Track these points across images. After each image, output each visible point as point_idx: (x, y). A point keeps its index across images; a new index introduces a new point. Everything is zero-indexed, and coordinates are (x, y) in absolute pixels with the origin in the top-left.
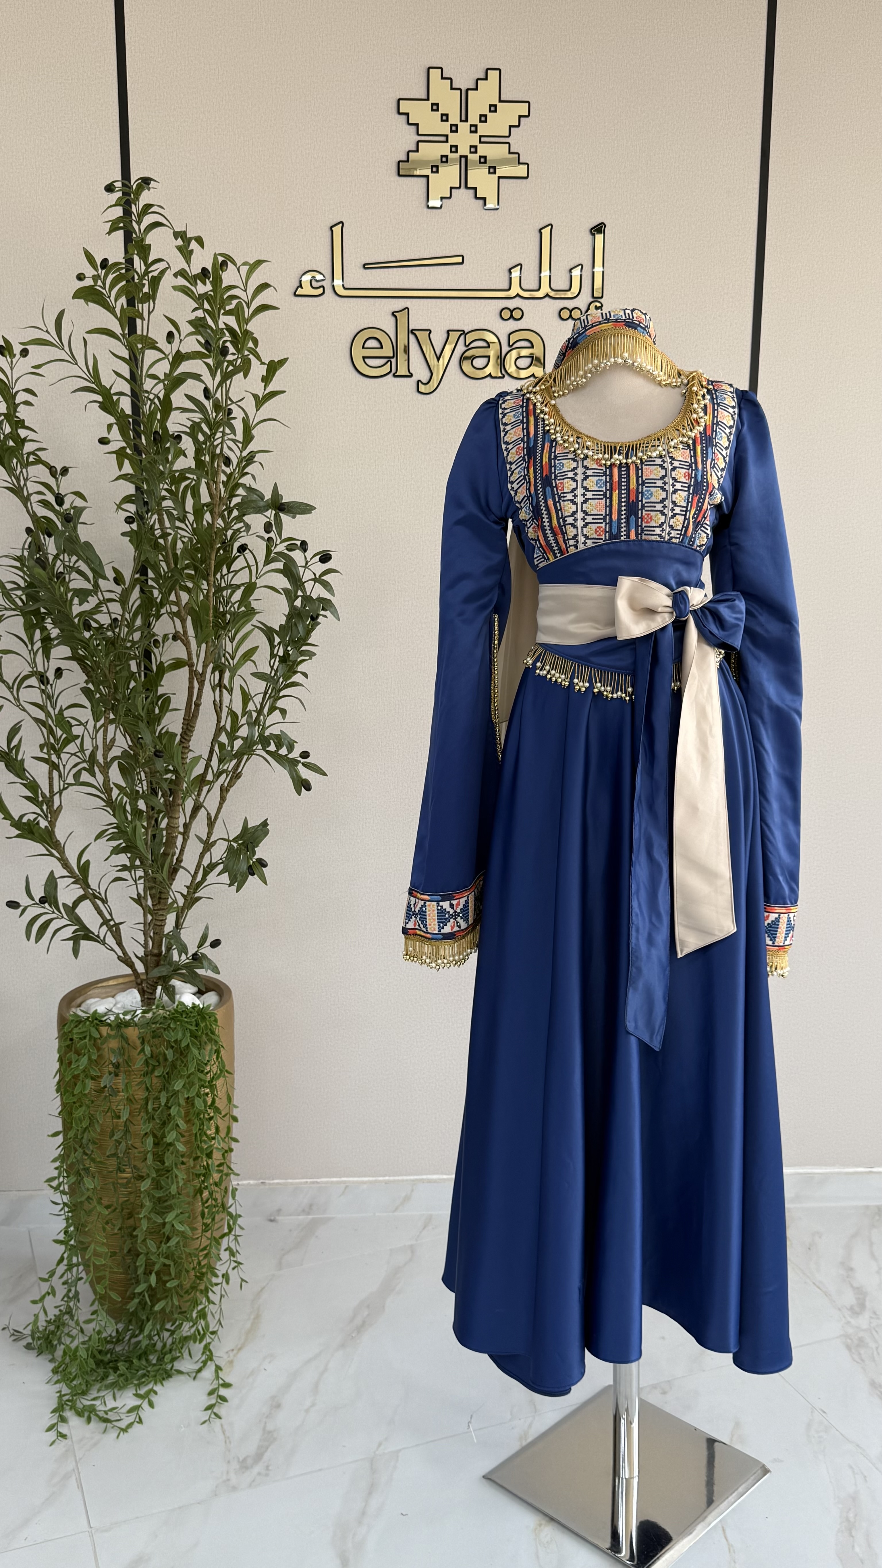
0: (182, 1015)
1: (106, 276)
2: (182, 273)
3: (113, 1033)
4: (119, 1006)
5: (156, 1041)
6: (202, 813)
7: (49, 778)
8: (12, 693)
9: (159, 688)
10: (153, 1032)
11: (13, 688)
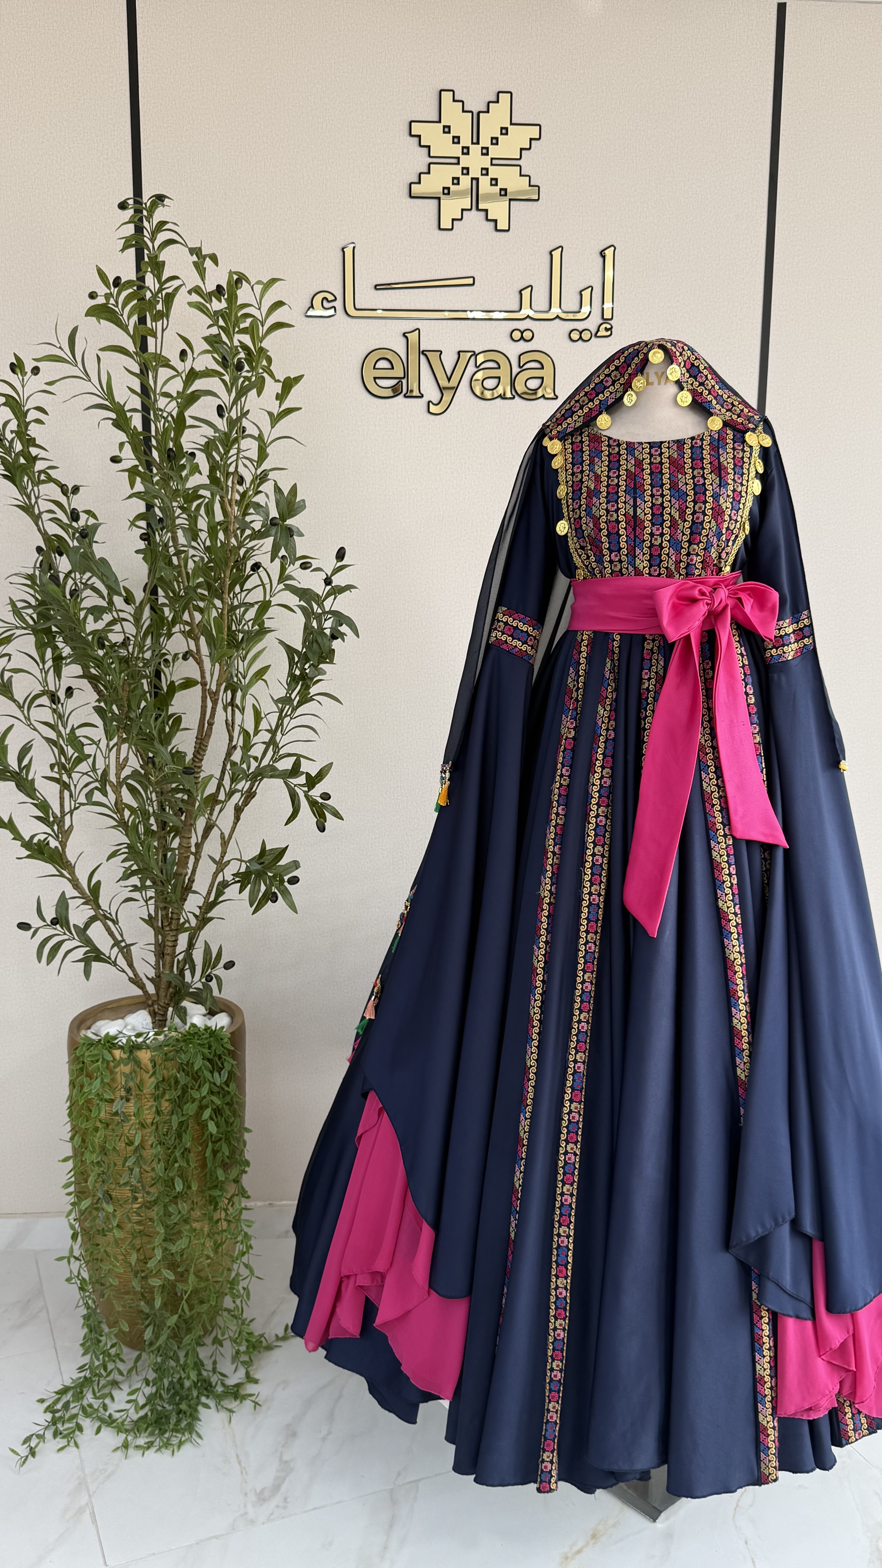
0: (194, 1037)
1: (119, 294)
2: (197, 290)
3: (125, 1056)
4: (129, 1027)
5: (169, 1064)
6: (215, 833)
7: (60, 798)
8: (23, 712)
9: (170, 708)
10: (166, 1054)
11: (23, 707)
